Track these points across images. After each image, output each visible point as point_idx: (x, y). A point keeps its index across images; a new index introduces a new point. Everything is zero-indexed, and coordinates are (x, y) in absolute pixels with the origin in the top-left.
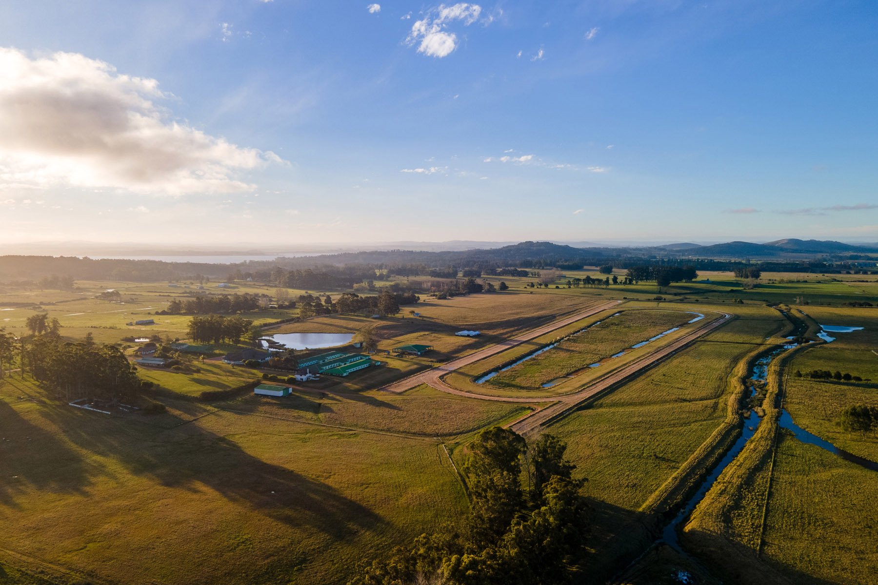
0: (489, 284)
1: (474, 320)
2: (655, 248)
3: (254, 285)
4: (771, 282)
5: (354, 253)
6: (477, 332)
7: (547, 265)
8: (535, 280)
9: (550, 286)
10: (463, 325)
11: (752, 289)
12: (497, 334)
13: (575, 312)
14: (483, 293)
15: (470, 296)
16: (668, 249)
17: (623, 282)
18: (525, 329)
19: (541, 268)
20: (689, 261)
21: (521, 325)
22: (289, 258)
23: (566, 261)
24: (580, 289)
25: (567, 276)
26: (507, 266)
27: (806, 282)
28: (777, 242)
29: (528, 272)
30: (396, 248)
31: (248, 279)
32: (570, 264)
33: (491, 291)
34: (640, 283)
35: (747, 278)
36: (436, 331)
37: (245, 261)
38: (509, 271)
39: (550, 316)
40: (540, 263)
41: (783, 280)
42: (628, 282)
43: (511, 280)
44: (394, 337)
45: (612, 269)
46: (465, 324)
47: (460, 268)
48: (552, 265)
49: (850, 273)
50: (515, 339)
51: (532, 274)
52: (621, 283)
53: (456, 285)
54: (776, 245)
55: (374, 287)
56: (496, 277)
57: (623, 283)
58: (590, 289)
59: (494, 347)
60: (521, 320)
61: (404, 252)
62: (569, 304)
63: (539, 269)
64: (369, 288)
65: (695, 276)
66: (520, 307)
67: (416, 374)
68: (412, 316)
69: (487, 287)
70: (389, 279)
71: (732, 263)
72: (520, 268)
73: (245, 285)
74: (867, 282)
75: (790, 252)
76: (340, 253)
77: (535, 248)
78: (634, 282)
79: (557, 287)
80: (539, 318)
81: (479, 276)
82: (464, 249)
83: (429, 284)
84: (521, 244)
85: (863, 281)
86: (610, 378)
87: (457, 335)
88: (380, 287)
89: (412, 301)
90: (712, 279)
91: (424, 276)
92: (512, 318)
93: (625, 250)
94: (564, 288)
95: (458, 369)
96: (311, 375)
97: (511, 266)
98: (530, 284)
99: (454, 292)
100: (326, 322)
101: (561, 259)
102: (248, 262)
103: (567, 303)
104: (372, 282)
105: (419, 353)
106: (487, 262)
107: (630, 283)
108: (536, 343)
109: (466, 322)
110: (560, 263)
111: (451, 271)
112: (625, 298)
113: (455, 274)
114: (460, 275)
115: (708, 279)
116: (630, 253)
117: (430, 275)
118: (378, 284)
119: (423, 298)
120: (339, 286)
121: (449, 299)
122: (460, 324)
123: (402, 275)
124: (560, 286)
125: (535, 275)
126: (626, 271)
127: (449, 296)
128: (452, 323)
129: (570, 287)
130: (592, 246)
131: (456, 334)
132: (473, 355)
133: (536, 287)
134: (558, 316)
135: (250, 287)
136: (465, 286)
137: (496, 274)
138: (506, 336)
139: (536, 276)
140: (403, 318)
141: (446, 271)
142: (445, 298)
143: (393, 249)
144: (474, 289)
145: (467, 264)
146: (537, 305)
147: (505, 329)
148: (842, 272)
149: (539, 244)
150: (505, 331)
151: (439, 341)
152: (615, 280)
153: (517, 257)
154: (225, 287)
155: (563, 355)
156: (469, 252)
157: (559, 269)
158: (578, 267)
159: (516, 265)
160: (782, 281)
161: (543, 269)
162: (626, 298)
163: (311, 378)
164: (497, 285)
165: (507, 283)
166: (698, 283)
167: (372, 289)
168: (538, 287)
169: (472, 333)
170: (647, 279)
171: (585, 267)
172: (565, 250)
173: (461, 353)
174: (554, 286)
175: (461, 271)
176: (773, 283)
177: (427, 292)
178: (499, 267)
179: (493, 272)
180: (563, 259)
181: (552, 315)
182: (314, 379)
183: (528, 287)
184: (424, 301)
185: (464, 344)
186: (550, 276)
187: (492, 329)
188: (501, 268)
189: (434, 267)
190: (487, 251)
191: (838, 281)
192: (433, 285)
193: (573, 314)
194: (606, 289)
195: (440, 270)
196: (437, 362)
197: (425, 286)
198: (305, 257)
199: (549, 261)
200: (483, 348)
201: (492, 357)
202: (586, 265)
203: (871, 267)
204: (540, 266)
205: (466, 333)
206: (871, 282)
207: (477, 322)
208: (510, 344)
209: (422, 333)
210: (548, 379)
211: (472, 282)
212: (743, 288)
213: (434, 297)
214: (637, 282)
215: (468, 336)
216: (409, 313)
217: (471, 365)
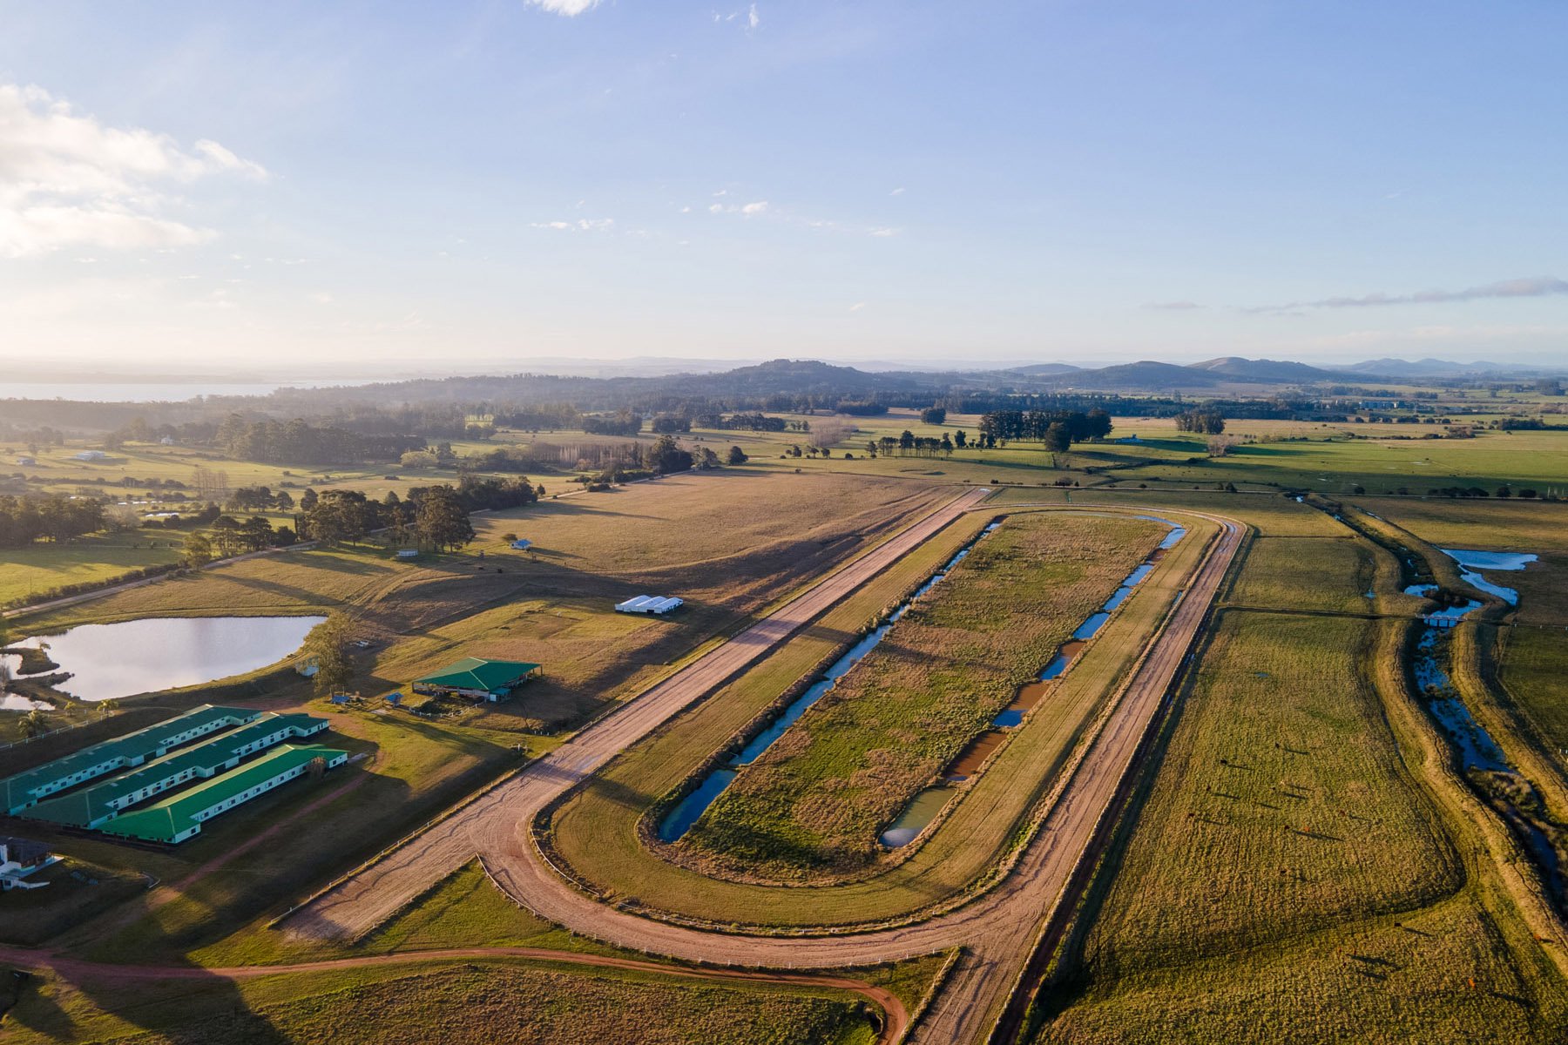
0: (707, 451)
1: (669, 558)
2: (1006, 372)
3: (171, 454)
4: (1248, 440)
5: (437, 379)
6: (672, 602)
7: (818, 405)
8: (802, 440)
9: (834, 453)
10: (640, 575)
11: (1224, 456)
12: (727, 602)
13: (901, 521)
14: (694, 473)
15: (665, 481)
16: (1027, 374)
17: (976, 442)
18: (795, 581)
19: (809, 412)
20: (1078, 397)
21: (784, 567)
22: (303, 390)
23: (854, 398)
24: (894, 461)
25: (861, 429)
26: (741, 407)
27: (1305, 439)
28: (1211, 363)
29: (785, 421)
30: (524, 371)
31: (164, 441)
32: (864, 403)
33: (711, 466)
34: (1009, 444)
35: (1201, 432)
36: (563, 596)
37: (199, 398)
38: (748, 420)
39: (848, 535)
40: (807, 403)
41: (1267, 437)
42: (986, 443)
43: (750, 439)
44: (439, 624)
45: (944, 414)
46: (644, 570)
47: (647, 411)
48: (831, 406)
49: (1362, 421)
50: (774, 617)
51: (794, 426)
52: (972, 444)
53: (634, 455)
54: (1209, 369)
55: (452, 457)
56: (721, 432)
57: (977, 445)
58: (915, 460)
59: (719, 652)
60: (785, 552)
61: (541, 378)
62: (884, 500)
63: (804, 414)
64: (437, 461)
65: (1108, 429)
66: (775, 512)
67: (456, 807)
68: (507, 550)
69: (702, 458)
70: (491, 438)
71: (1154, 402)
72: (768, 412)
73: (148, 456)
74: (1409, 438)
75: (1232, 381)
76: (409, 380)
77: (792, 373)
78: (998, 443)
79: (849, 457)
80: (825, 543)
81: (686, 430)
82: (660, 373)
83: (575, 452)
84: (767, 364)
85: (1402, 438)
86: (1078, 784)
87: (620, 612)
88: (466, 458)
89: (521, 501)
90: (1141, 435)
91: (572, 429)
92: (763, 546)
93: (952, 377)
94: (862, 458)
95: (607, 764)
96: (18, 866)
97: (750, 407)
98: (792, 450)
99: (627, 472)
100: (260, 576)
101: (844, 395)
102: (205, 397)
103: (879, 496)
104: (448, 446)
105: (493, 698)
106: (702, 400)
107: (990, 446)
108: (831, 631)
109: (649, 563)
110: (843, 403)
111: (628, 419)
112: (994, 482)
113: (633, 428)
114: (647, 427)
115: (1134, 436)
116: (964, 383)
117: (583, 428)
118: (463, 450)
119: (553, 486)
120: (371, 457)
121: (615, 491)
122: (632, 571)
123: (525, 428)
124: (855, 453)
125: (799, 427)
126: (976, 419)
127: (617, 481)
128: (612, 571)
129: (874, 456)
130: (893, 369)
131: (618, 607)
132: (660, 691)
133: (804, 456)
134: (869, 533)
135: (156, 458)
136: (654, 458)
137: (721, 426)
138: (750, 607)
139: (802, 430)
140: (482, 557)
141: (617, 420)
142: (604, 488)
143: (518, 371)
144: (674, 462)
145: (663, 404)
146: (816, 505)
147: (747, 581)
148: (1348, 418)
149: (801, 365)
150: (748, 588)
151: (566, 636)
152: (960, 438)
153: (760, 389)
154: (95, 460)
155: (910, 675)
156: (668, 379)
157: (847, 415)
158: (877, 411)
159: (759, 407)
160: (1266, 440)
161: (812, 413)
162: (997, 482)
163: (15, 882)
164: (723, 451)
165: (746, 449)
166: (1117, 444)
167: (446, 463)
168: (808, 457)
169: (662, 604)
170: (1018, 436)
171: (892, 410)
172: (848, 376)
173: (625, 684)
174: (842, 454)
175: (649, 419)
176: (1252, 442)
177: (569, 471)
178: (725, 410)
179: (714, 421)
180: (849, 395)
181: (852, 533)
182: (25, 884)
183: (788, 456)
184: (555, 497)
185: (636, 645)
186: (832, 430)
187: (714, 584)
188: (730, 411)
189: (596, 409)
190: (704, 376)
191: (1360, 438)
192: (583, 455)
193: (898, 526)
194: (947, 459)
195: (607, 416)
196: (545, 734)
197: (565, 455)
198: (337, 389)
199: (821, 399)
200: (689, 660)
201: (714, 697)
202: (892, 406)
203: (1385, 408)
204: (807, 408)
205: (641, 603)
206: (1415, 439)
207: (676, 562)
208: (763, 639)
209: (523, 607)
210: (892, 799)
211: (668, 446)
212: (1207, 455)
213: (581, 485)
214: (1003, 444)
215: (650, 614)
216: (501, 541)
217: (651, 740)
